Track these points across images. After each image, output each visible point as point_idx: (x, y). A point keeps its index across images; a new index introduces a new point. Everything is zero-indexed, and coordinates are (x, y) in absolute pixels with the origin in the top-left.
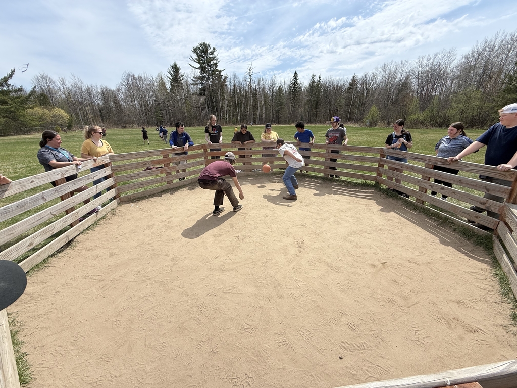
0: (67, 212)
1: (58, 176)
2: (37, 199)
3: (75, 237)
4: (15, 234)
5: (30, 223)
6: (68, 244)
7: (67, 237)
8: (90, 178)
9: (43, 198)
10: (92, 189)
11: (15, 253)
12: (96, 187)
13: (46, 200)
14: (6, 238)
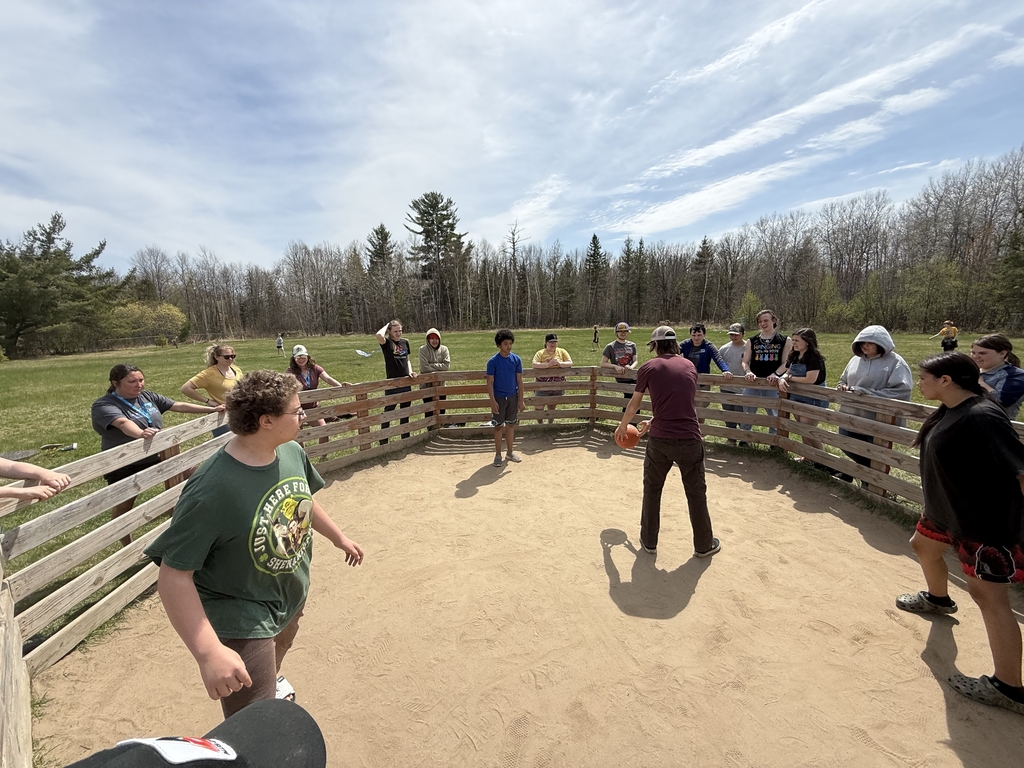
1: (167, 442)
2: (124, 489)
9: (136, 485)
11: (69, 599)
13: (139, 489)
14: (57, 570)
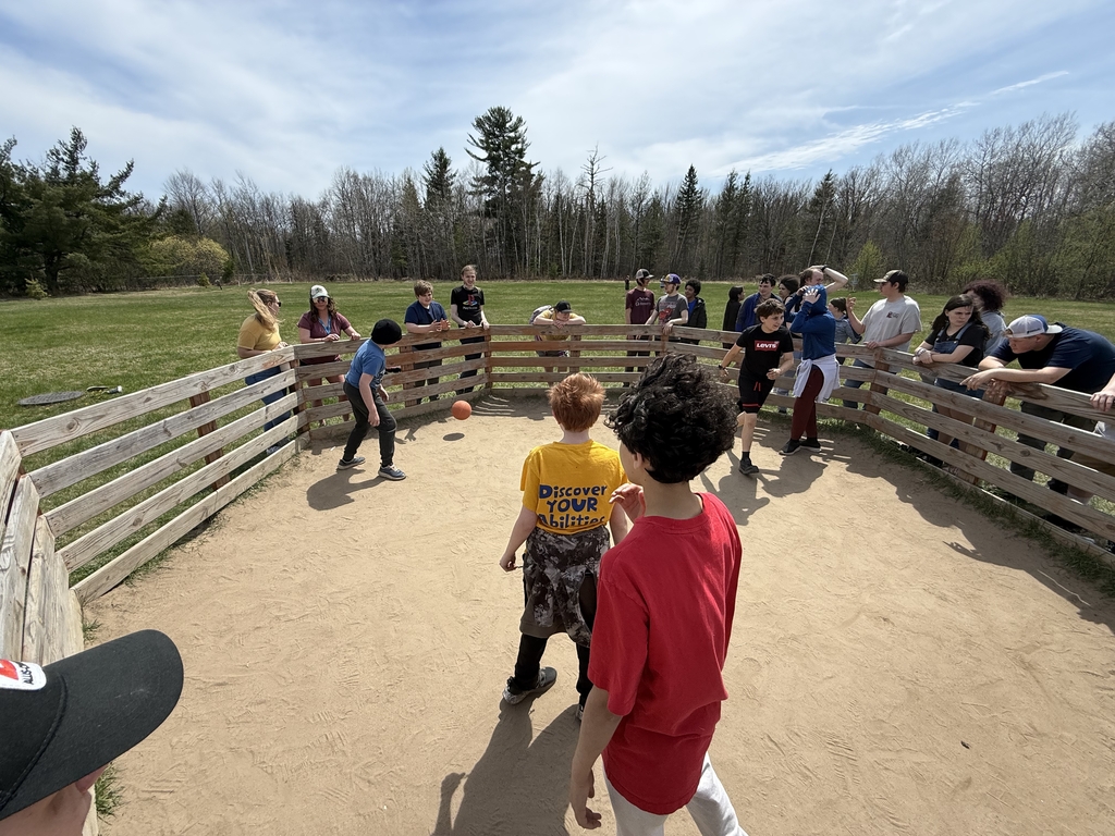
0: (208, 460)
1: (195, 389)
2: (154, 434)
3: (220, 510)
4: (111, 500)
5: (140, 480)
6: (207, 523)
7: (205, 509)
8: (256, 393)
9: (166, 431)
10: (258, 414)
11: (109, 538)
12: (267, 410)
13: (170, 435)
14: (93, 509)
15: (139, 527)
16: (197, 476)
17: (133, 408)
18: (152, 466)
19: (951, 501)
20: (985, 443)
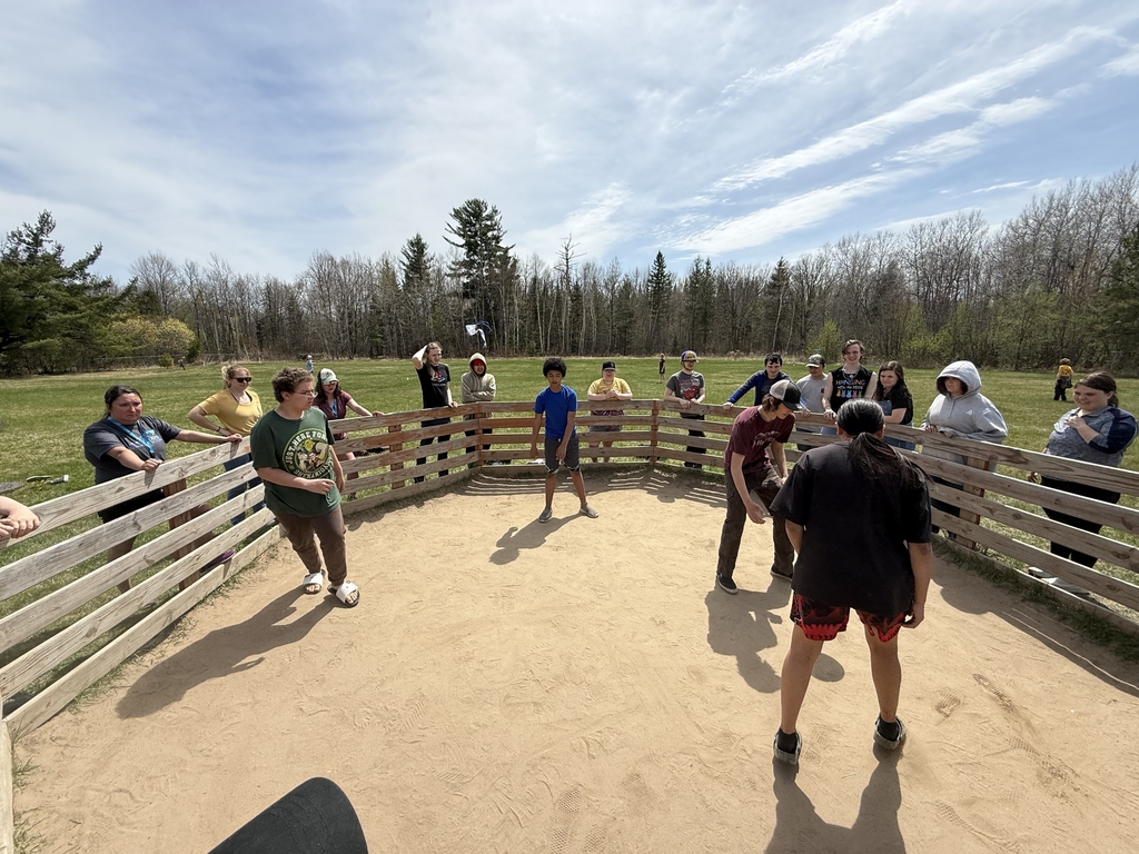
1: (172, 476)
2: (122, 528)
3: (186, 613)
4: (63, 608)
5: (101, 581)
6: (170, 629)
7: (170, 613)
8: (236, 478)
9: (136, 524)
11: (58, 653)
13: (139, 529)
14: (43, 619)
15: (93, 638)
16: (164, 574)
17: (103, 499)
18: (116, 565)
19: (954, 567)
20: (977, 507)
